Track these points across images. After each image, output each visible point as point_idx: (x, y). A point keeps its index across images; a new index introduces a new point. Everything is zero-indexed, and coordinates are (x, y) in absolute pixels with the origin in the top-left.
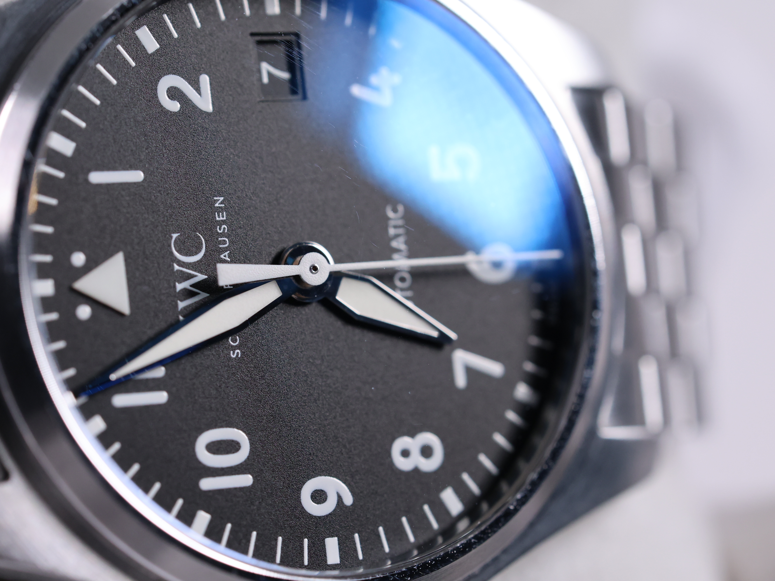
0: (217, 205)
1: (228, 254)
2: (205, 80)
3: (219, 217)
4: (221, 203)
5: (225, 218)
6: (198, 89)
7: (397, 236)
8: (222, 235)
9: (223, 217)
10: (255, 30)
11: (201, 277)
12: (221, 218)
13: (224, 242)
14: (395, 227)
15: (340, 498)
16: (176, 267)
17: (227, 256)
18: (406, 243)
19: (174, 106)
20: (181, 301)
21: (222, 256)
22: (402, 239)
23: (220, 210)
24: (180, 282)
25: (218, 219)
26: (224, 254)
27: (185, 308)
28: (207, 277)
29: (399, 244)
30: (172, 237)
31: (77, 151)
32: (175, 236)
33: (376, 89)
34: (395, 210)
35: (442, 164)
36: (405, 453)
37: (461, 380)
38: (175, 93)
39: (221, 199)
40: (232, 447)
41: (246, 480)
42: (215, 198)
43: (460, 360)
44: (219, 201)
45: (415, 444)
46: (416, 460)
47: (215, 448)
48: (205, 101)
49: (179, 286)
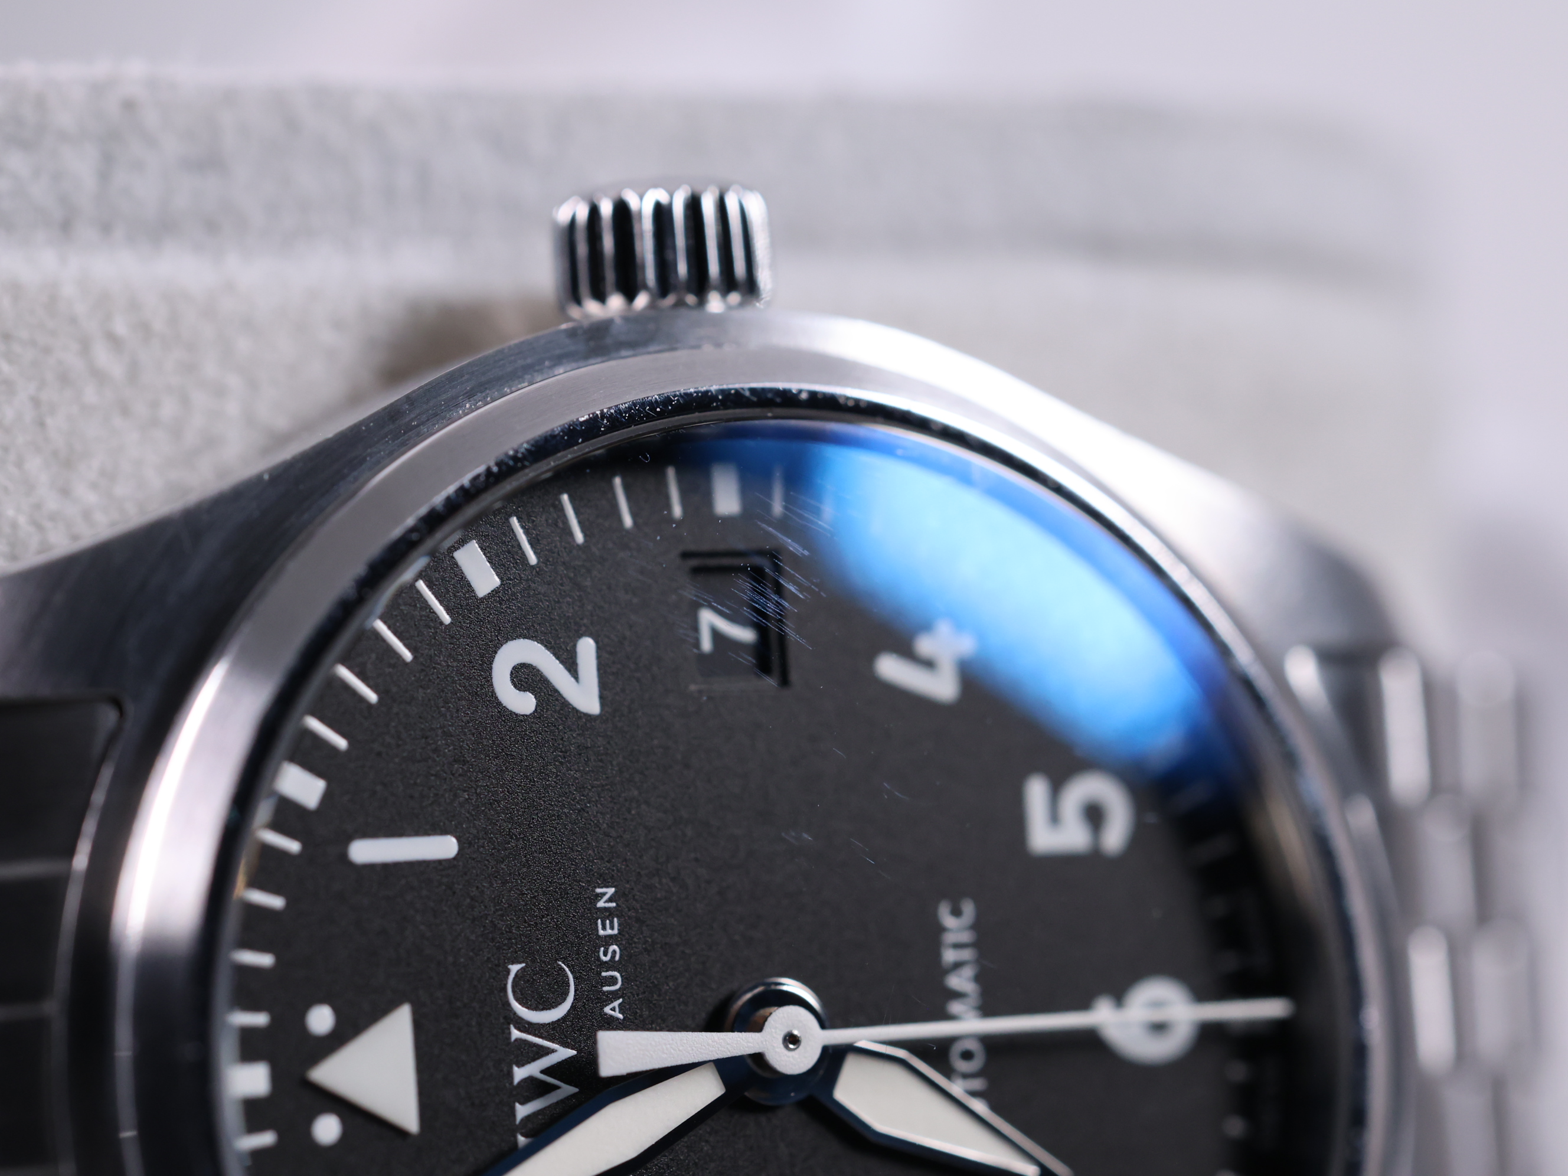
0: (601, 904)
1: (620, 1005)
2: (587, 648)
3: (604, 928)
4: (610, 900)
5: (616, 932)
6: (571, 665)
7: (957, 965)
8: (611, 965)
9: (612, 928)
10: (692, 547)
11: (563, 1053)
12: (609, 932)
13: (612, 981)
14: (957, 946)
16: (516, 1034)
17: (617, 1009)
18: (978, 979)
19: (523, 703)
20: (522, 1103)
21: (607, 1010)
22: (968, 972)
23: (606, 914)
24: (520, 1065)
25: (601, 932)
26: (611, 1006)
27: (528, 1119)
28: (574, 1052)
29: (961, 981)
30: (508, 972)
31: (327, 797)
32: (515, 968)
33: (928, 664)
34: (956, 912)
35: (1054, 817)
38: (523, 677)
39: (610, 891)
42: (598, 889)
44: (606, 896)
48: (584, 692)
49: (520, 1073)
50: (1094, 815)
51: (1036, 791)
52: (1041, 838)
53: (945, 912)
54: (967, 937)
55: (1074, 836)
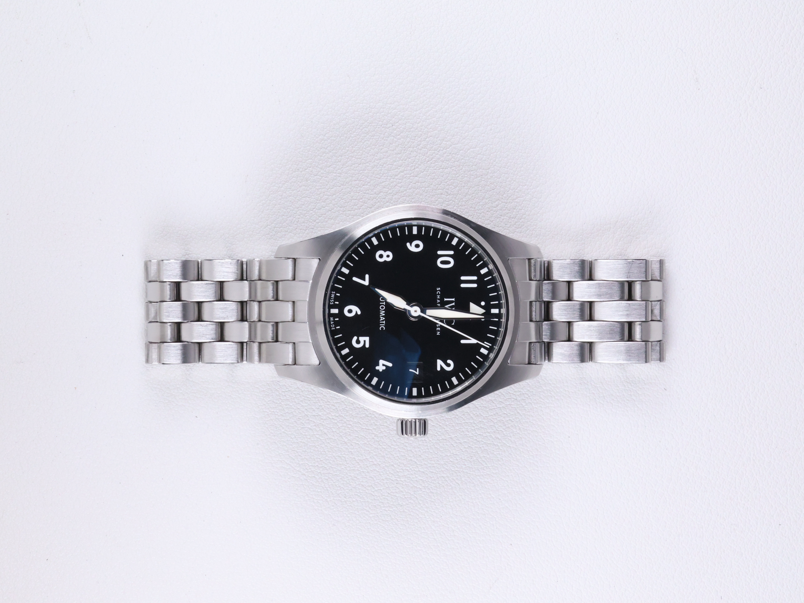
0: (439, 332)
2: (439, 369)
5: (437, 328)
6: (441, 367)
7: (383, 321)
14: (383, 324)
15: (411, 245)
18: (380, 319)
19: (449, 361)
23: (438, 331)
30: (454, 323)
31: (480, 349)
32: (453, 324)
33: (383, 365)
34: (382, 328)
35: (365, 341)
36: (388, 256)
37: (367, 276)
38: (448, 365)
39: (438, 334)
40: (443, 262)
41: (439, 253)
42: (439, 334)
43: (366, 283)
44: (438, 333)
45: (385, 259)
46: (385, 254)
47: (448, 262)
48: (440, 363)
50: (358, 342)
51: (367, 346)
52: (367, 339)
53: (384, 329)
54: (380, 325)
55: (362, 339)
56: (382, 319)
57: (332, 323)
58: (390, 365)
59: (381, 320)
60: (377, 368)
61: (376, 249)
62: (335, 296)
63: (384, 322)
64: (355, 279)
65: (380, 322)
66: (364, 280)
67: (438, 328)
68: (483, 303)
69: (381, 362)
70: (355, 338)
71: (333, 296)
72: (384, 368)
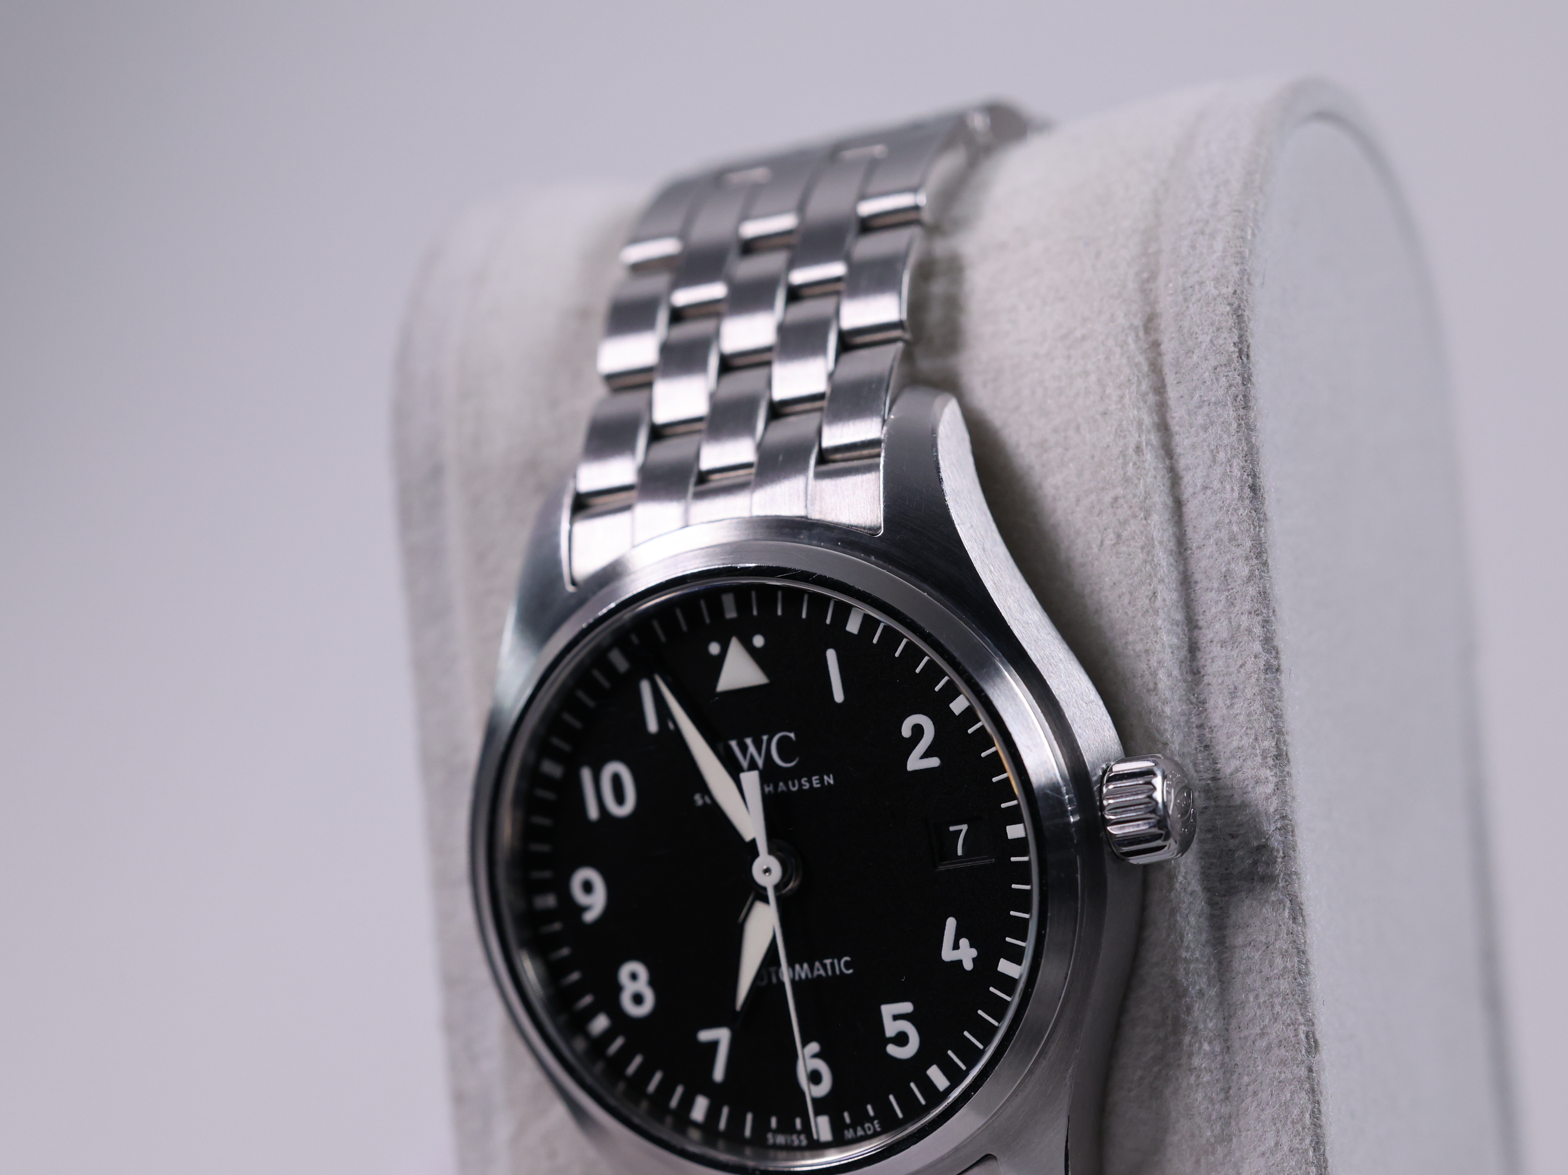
0: (826, 777)
1: (785, 790)
2: (934, 762)
3: (816, 780)
4: (828, 782)
5: (815, 786)
6: (926, 755)
7: (824, 966)
8: (801, 785)
9: (817, 784)
13: (794, 786)
14: (832, 964)
15: (589, 908)
16: (765, 738)
17: (782, 789)
19: (906, 731)
21: (781, 784)
23: (822, 780)
25: (814, 778)
26: (783, 786)
30: (790, 732)
31: (851, 636)
33: (956, 946)
34: (848, 965)
35: (896, 1017)
36: (634, 977)
37: (705, 1035)
38: (918, 730)
39: (832, 782)
40: (620, 799)
41: (593, 813)
42: (831, 776)
43: (722, 1036)
44: (829, 780)
45: (642, 986)
46: (629, 989)
47: (617, 780)
48: (915, 762)
49: (749, 741)
50: (901, 1039)
51: (907, 1007)
52: (888, 1010)
53: (847, 958)
54: (838, 972)
55: (891, 1028)
56: (818, 970)
57: (860, 1133)
58: (951, 923)
59: (822, 972)
60: (968, 966)
61: (621, 1021)
62: (780, 1130)
63: (828, 962)
64: (719, 1074)
65: (830, 972)
66: (714, 1045)
67: (814, 782)
68: (714, 648)
69: (948, 954)
70: (892, 1050)
71: (781, 1139)
72: (964, 942)
